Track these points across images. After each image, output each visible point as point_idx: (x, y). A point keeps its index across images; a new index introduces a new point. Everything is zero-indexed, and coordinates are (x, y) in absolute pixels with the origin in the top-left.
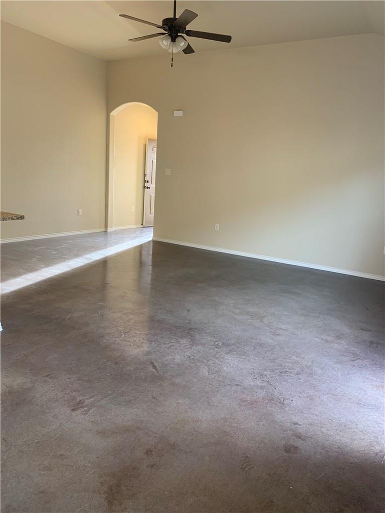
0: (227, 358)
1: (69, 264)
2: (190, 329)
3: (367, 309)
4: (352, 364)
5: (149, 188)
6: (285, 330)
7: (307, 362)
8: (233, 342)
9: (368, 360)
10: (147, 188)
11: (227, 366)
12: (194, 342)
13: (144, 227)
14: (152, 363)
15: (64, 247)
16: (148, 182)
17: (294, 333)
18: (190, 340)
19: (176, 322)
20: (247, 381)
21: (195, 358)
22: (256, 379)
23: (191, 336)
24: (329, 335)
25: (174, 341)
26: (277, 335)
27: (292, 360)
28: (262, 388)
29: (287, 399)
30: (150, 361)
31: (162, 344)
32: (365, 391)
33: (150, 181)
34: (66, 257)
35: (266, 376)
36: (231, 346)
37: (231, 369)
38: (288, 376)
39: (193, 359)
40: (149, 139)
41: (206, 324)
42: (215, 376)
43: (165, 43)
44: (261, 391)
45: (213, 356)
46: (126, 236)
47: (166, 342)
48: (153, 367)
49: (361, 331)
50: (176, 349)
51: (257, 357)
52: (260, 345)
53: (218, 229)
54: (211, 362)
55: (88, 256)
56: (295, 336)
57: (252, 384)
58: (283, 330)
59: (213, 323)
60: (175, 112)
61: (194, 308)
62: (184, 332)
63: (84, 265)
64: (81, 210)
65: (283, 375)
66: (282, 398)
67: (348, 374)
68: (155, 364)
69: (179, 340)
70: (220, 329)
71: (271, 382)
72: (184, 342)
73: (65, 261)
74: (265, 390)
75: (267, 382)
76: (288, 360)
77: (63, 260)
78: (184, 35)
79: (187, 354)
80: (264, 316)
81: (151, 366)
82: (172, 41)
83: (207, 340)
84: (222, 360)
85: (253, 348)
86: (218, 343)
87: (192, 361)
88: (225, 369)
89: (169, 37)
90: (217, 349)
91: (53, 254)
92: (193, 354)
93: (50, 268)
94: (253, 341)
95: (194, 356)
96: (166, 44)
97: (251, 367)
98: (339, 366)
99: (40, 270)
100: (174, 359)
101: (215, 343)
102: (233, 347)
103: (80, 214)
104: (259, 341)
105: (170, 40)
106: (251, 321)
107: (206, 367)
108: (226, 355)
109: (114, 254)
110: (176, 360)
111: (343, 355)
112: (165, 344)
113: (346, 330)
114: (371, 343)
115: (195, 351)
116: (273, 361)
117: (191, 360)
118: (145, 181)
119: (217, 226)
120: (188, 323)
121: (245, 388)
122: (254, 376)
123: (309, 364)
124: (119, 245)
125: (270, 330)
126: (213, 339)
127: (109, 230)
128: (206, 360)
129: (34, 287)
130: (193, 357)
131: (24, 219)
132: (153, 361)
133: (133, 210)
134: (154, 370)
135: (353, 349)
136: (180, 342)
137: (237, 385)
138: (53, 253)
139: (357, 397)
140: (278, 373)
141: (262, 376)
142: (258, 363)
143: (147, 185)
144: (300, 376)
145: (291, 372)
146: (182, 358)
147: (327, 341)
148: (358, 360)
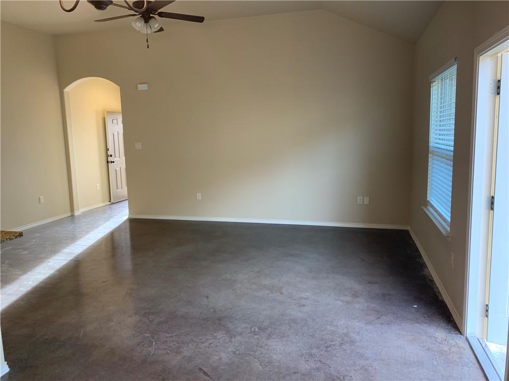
0: (270, 344)
1: (49, 264)
2: (219, 319)
3: (364, 260)
4: (380, 322)
5: (113, 162)
6: (307, 298)
7: (343, 330)
8: (267, 324)
9: (390, 315)
10: (111, 162)
11: (275, 353)
12: (231, 334)
13: (113, 204)
14: (200, 369)
15: (33, 243)
16: (111, 156)
17: (316, 300)
18: (225, 332)
19: (201, 313)
20: (301, 366)
21: (241, 353)
22: (308, 360)
23: (224, 326)
24: (346, 295)
25: (210, 338)
26: (302, 306)
27: (329, 331)
28: (318, 369)
29: (346, 376)
30: (197, 368)
31: (200, 344)
32: (404, 349)
33: (113, 155)
34: (42, 256)
35: (315, 354)
36: (267, 329)
37: (280, 356)
38: (334, 349)
39: (239, 353)
40: (107, 112)
41: (232, 309)
42: (269, 368)
43: (138, 25)
44: (318, 373)
45: (257, 346)
46: (98, 218)
47: (204, 341)
48: (204, 374)
49: (369, 284)
50: (217, 346)
51: (296, 335)
52: (294, 322)
53: (200, 199)
54: (258, 353)
55: (67, 250)
56: (318, 303)
57: (308, 367)
58: (305, 298)
59: (239, 306)
60: (138, 85)
61: (212, 293)
62: (215, 324)
63: (68, 263)
64: (42, 197)
65: (329, 349)
66: (341, 376)
67: (382, 333)
68: (204, 369)
69: (215, 335)
70: (248, 312)
71: (324, 361)
72: (220, 335)
73: (43, 262)
74: (322, 371)
75: (319, 362)
76: (325, 332)
77: (40, 260)
78: (156, 17)
79: (230, 349)
80: (282, 287)
81: (201, 374)
82: (145, 22)
83: (242, 328)
84: (266, 347)
85: (289, 327)
86: (254, 329)
87: (239, 357)
88: (275, 357)
89: (142, 19)
90: (257, 336)
91: (24, 255)
92: (237, 349)
93: (29, 273)
94: (284, 318)
95: (238, 350)
96: (140, 25)
97: (298, 349)
98: (370, 327)
99: (17, 278)
100: (221, 359)
101: (251, 330)
102: (269, 330)
103: (42, 201)
104: (290, 317)
105: (143, 22)
106: (272, 295)
107: (256, 360)
108: (268, 341)
109: (95, 243)
110: (223, 359)
111: (368, 315)
112: (203, 343)
113: (357, 287)
114: (384, 295)
115: (236, 344)
116: (312, 336)
117: (236, 354)
118: (107, 156)
119: (199, 196)
120: (214, 312)
121: (303, 375)
122: (305, 358)
123: (345, 331)
124: (96, 230)
125: (294, 301)
126: (247, 326)
127: (76, 213)
128: (252, 351)
129: (22, 303)
130: (238, 352)
131: (22, 235)
132: (200, 366)
133: (98, 188)
134: (207, 378)
135: (374, 305)
136: (216, 337)
137: (295, 373)
138: (23, 253)
139: (402, 357)
140: (324, 349)
141: (312, 355)
142: (301, 343)
143: (110, 159)
144: (344, 346)
145: (334, 345)
146: (228, 355)
147: (348, 303)
148: (383, 317)
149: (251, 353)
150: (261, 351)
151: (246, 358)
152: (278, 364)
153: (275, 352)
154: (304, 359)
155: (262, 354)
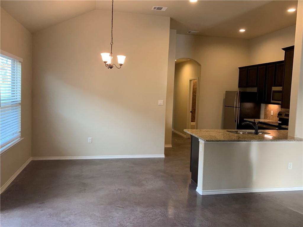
14: (123, 208)
20: (73, 218)
25: (133, 222)
28: (64, 218)
29: (49, 218)
30: (125, 208)
31: (135, 218)
37: (86, 220)
39: (110, 217)
42: (90, 214)
44: (64, 216)
149: (103, 219)
150: (98, 221)
151: (104, 216)
152: (86, 216)
153: (89, 222)
154: (72, 221)
155: (97, 219)
